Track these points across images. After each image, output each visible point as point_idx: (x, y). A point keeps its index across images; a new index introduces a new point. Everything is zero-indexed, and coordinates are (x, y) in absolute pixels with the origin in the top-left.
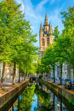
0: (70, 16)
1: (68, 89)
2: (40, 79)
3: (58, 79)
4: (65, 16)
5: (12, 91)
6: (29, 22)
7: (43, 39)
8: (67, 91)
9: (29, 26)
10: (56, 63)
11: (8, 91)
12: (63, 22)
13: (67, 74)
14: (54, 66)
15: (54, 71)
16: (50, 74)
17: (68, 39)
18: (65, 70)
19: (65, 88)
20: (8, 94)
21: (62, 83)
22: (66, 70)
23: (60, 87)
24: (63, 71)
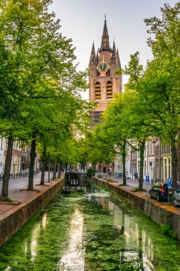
0: (166, 28)
1: (159, 201)
2: (90, 176)
3: (131, 176)
4: (154, 28)
5: (28, 205)
6: (70, 41)
7: (98, 83)
8: (157, 204)
9: (72, 51)
10: (129, 140)
11: (20, 203)
12: (150, 42)
13: (153, 166)
14: (124, 146)
15: (124, 158)
16: (113, 165)
17: (163, 85)
18: (149, 156)
19: (152, 198)
20: (20, 211)
21: (144, 187)
22: (153, 156)
23: (139, 195)
24: (145, 159)
